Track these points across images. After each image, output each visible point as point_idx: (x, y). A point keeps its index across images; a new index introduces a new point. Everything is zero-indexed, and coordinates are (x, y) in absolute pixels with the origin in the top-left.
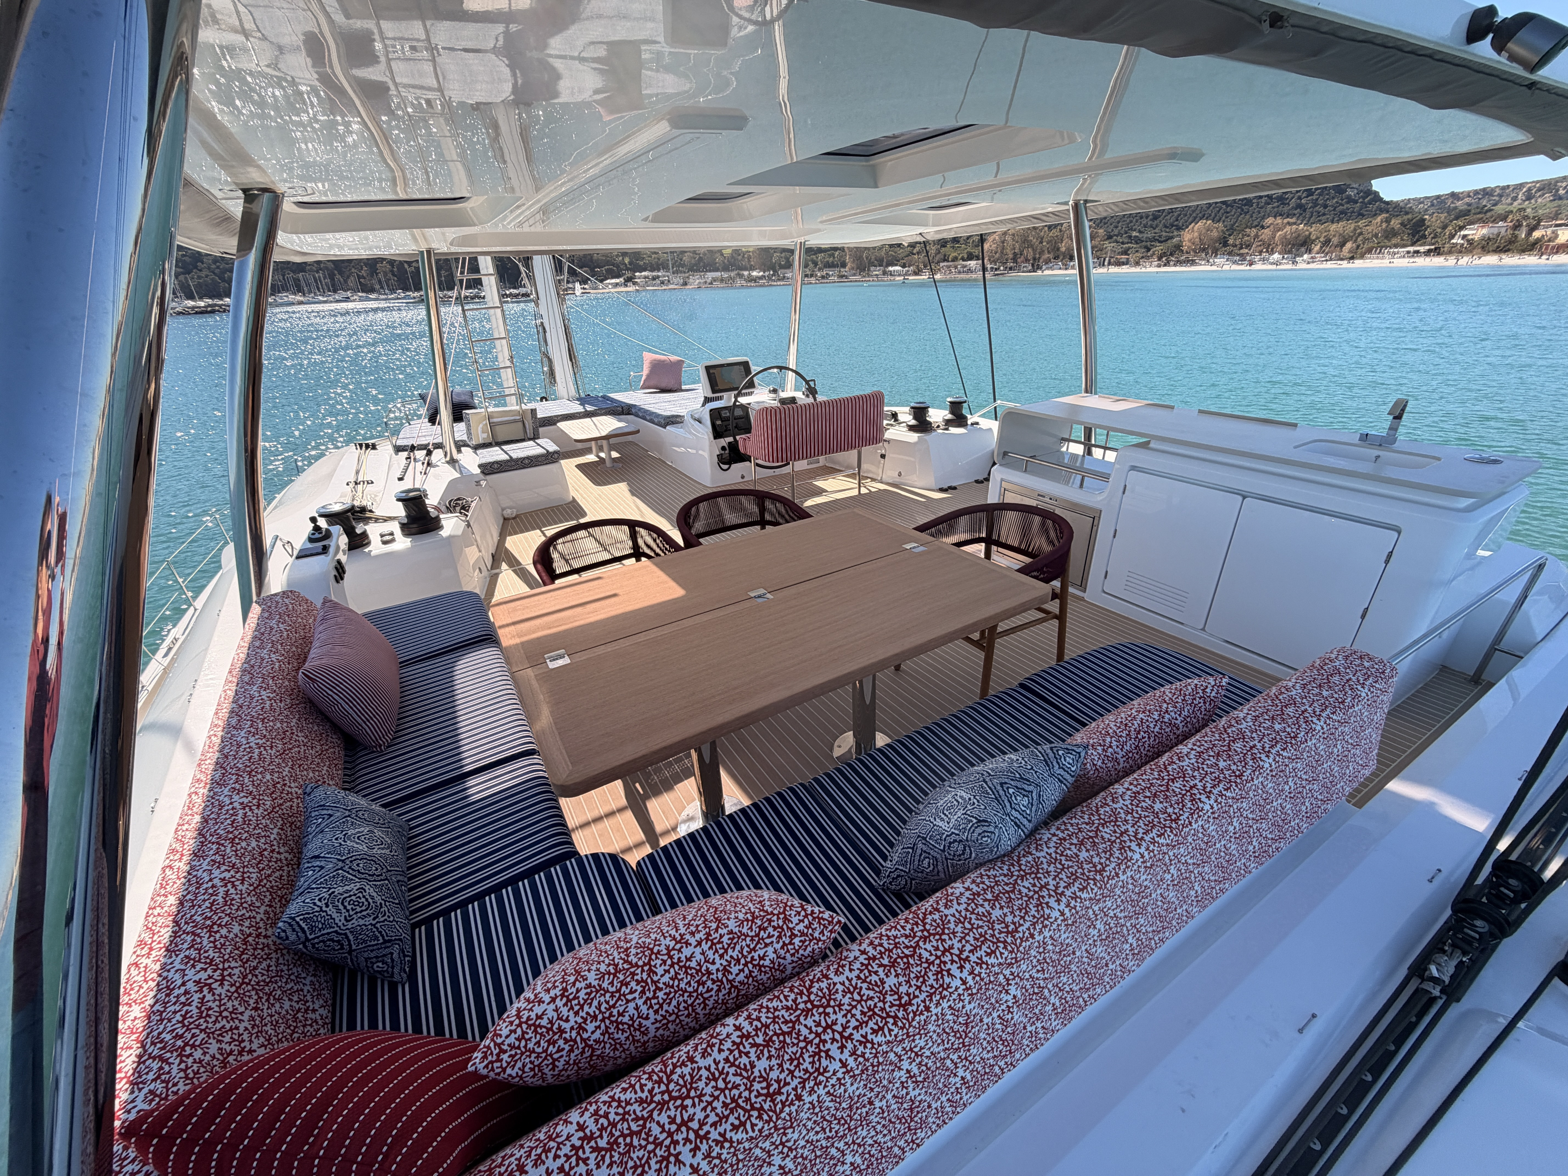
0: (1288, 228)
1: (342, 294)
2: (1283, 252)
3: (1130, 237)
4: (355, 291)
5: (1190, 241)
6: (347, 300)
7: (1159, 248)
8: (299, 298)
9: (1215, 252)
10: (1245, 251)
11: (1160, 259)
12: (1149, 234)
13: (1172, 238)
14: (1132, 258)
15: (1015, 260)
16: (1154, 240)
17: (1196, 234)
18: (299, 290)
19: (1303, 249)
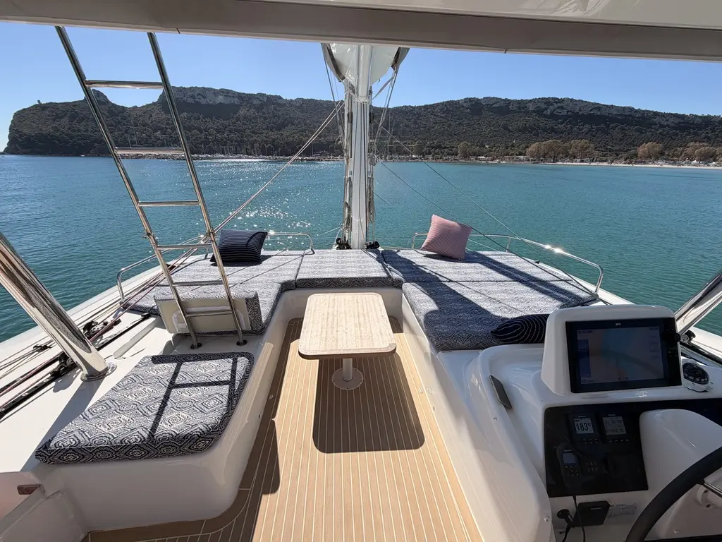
0: (703, 148)
1: (239, 155)
2: (699, 160)
3: (607, 149)
4: (244, 154)
5: (642, 152)
6: (240, 158)
7: (625, 155)
8: (222, 156)
9: (657, 159)
10: (674, 158)
11: (626, 160)
12: (618, 148)
13: (631, 150)
14: (610, 158)
15: (544, 156)
16: (620, 150)
17: (646, 149)
18: (223, 153)
19: (711, 159)
